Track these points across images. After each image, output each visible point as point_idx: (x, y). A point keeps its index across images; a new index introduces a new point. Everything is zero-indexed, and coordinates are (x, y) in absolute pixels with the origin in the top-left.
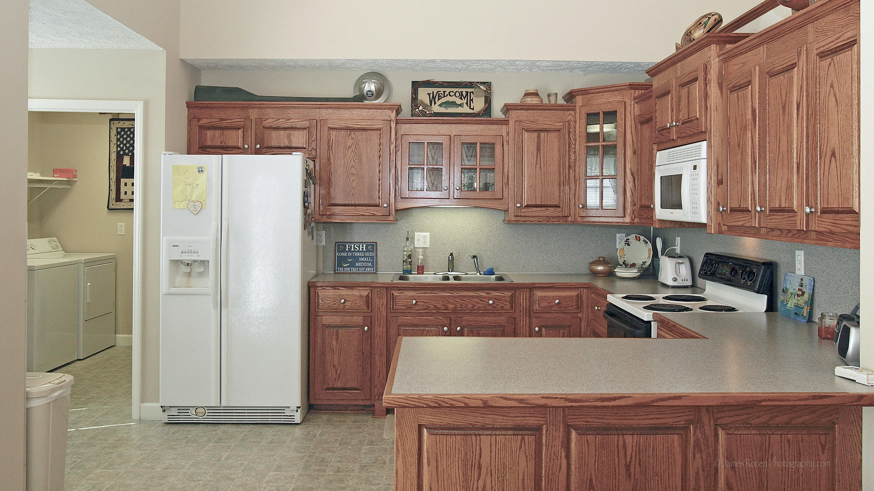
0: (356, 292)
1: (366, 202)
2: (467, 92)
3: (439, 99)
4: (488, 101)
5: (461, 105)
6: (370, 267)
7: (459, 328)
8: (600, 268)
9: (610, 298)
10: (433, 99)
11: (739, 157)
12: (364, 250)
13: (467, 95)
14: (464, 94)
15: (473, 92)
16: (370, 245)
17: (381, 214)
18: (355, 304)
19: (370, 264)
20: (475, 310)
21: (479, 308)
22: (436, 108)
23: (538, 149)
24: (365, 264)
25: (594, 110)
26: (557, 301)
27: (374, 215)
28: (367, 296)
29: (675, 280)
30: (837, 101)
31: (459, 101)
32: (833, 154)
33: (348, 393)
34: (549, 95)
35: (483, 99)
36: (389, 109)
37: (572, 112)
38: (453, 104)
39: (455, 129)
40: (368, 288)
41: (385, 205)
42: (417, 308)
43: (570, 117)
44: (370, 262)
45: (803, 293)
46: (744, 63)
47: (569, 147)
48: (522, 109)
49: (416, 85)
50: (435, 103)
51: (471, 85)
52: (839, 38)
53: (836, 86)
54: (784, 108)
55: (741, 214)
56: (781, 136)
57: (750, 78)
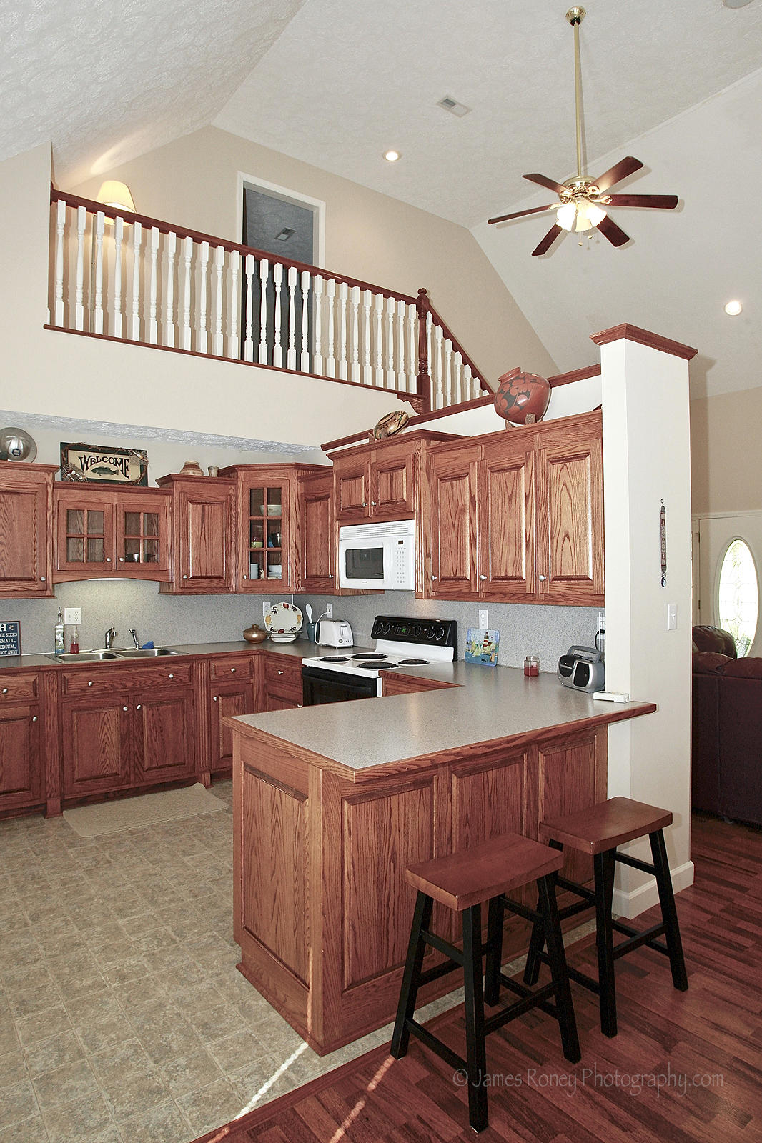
0: (18, 679)
1: (19, 576)
2: (122, 459)
3: (92, 464)
4: (144, 469)
5: (115, 472)
6: (13, 649)
7: (138, 707)
8: (255, 635)
9: (307, 662)
10: (85, 464)
11: (454, 534)
12: (5, 630)
13: (122, 462)
14: (119, 461)
15: (128, 460)
16: (12, 624)
17: (37, 589)
18: (20, 692)
19: (13, 646)
20: (154, 686)
21: (158, 683)
22: (89, 474)
23: (203, 521)
24: (6, 647)
25: (260, 485)
26: (232, 670)
27: (28, 590)
28: (34, 682)
29: (341, 641)
30: (570, 497)
31: (113, 468)
32: (567, 535)
33: (13, 796)
34: (210, 469)
35: (138, 468)
36: (45, 471)
37: (233, 487)
38: (107, 471)
39: (114, 498)
40: (35, 673)
41: (43, 579)
42: (93, 689)
43: (231, 492)
44: (12, 643)
45: (490, 644)
46: (457, 458)
47: (231, 520)
48: (187, 481)
49: (65, 448)
50: (88, 468)
51: (126, 452)
52: (572, 449)
53: (569, 485)
54: (510, 498)
55: (457, 583)
56: (508, 520)
57: (468, 471)
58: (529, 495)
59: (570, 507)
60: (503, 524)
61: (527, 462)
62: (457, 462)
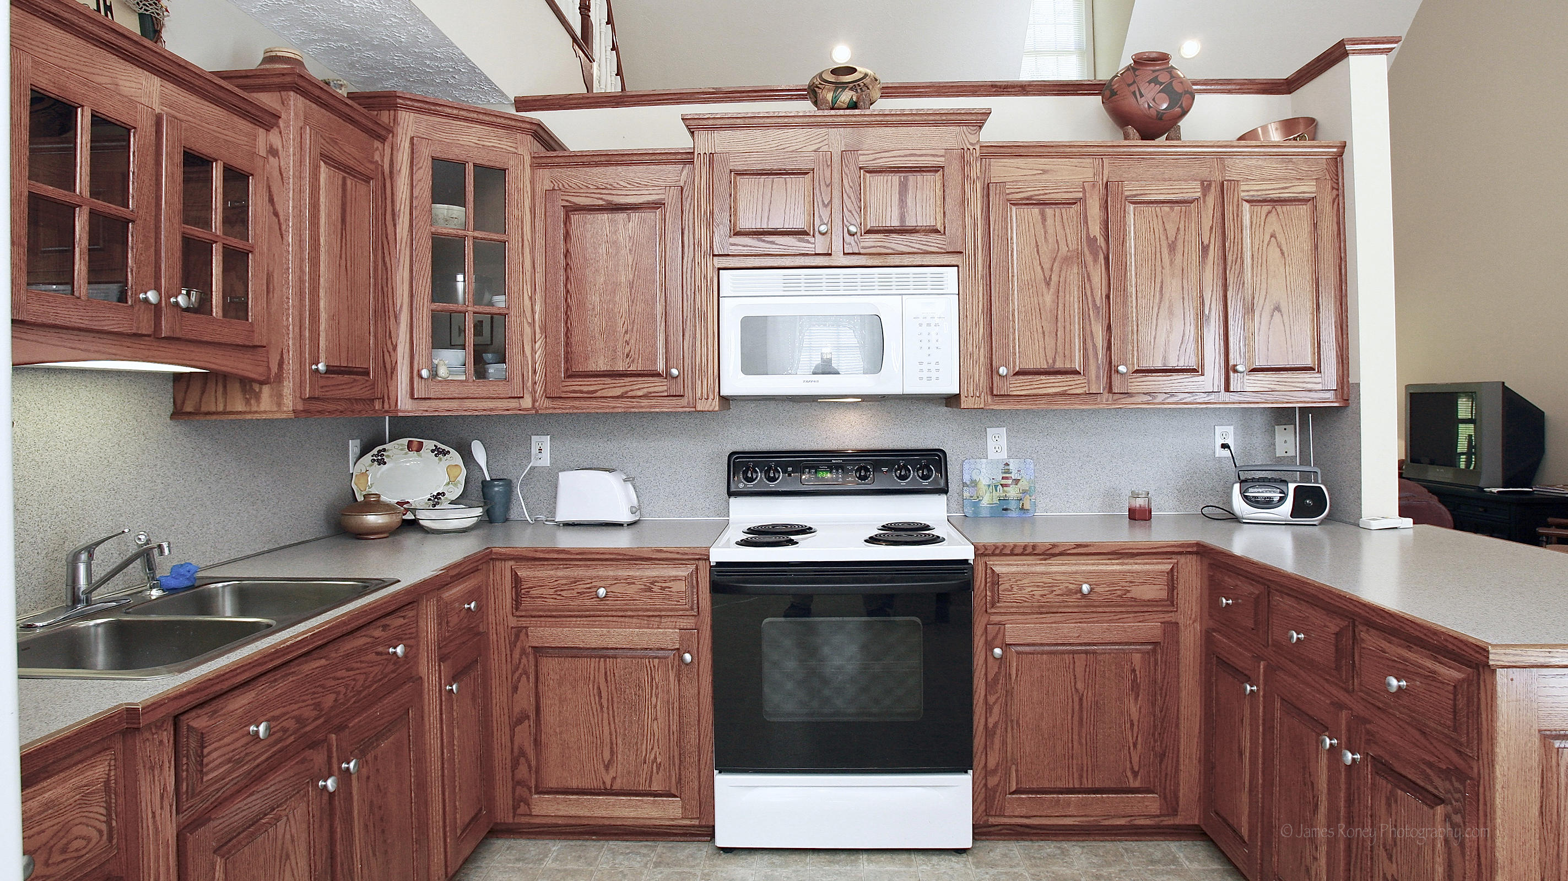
11: (1048, 298)
20: (365, 688)
21: (373, 678)
23: (343, 219)
25: (454, 153)
29: (635, 510)
32: (1277, 309)
37: (381, 145)
43: (377, 156)
45: (1017, 481)
48: (317, 100)
52: (1286, 188)
53: (1280, 237)
54: (1172, 248)
55: (1052, 378)
56: (1168, 280)
57: (1081, 195)
58: (1208, 246)
59: (1282, 269)
60: (1158, 286)
61: (1205, 196)
62: (1045, 177)
